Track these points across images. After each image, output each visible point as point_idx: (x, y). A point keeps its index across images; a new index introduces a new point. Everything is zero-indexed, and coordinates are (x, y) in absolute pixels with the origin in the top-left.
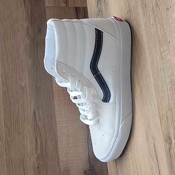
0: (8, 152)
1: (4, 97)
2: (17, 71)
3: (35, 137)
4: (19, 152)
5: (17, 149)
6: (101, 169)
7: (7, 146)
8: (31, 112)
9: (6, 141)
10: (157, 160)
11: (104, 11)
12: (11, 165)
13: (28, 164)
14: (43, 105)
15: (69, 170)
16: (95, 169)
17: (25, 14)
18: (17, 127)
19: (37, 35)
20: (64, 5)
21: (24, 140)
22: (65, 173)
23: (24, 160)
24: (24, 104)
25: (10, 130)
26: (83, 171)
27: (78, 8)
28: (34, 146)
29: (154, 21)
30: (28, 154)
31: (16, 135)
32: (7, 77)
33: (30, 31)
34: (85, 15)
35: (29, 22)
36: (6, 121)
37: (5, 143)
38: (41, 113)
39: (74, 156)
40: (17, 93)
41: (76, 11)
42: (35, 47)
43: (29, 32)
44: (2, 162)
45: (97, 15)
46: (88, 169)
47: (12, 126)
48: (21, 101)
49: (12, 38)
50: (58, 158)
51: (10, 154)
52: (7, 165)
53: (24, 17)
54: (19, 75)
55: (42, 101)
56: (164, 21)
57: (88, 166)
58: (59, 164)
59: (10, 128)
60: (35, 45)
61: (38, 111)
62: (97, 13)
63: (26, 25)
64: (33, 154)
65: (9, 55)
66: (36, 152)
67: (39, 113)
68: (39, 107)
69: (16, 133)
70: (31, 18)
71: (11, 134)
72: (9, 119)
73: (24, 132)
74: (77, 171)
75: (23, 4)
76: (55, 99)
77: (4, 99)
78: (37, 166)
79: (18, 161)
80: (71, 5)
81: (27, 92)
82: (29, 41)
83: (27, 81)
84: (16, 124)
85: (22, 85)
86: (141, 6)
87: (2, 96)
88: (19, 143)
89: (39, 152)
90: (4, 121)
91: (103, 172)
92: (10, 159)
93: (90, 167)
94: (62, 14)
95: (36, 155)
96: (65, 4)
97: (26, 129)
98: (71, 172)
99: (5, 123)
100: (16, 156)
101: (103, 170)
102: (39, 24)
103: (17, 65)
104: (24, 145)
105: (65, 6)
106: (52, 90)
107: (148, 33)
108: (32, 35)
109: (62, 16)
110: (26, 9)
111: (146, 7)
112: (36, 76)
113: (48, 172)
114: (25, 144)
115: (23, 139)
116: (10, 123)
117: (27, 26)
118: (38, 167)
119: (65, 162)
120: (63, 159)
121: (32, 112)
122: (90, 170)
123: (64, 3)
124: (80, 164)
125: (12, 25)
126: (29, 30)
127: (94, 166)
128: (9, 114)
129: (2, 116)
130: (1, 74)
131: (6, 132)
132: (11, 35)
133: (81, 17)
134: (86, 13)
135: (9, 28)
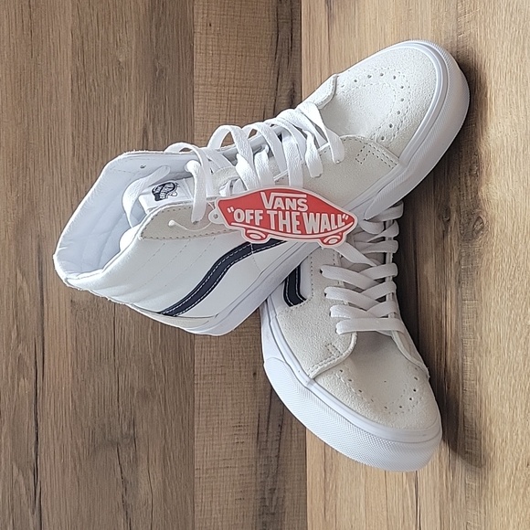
1: (75, 84)
2: (109, 23)
8: (137, 129)
14: (168, 116)
24: (122, 108)
25: (86, 165)
32: (85, 36)
36: (76, 142)
37: (72, 195)
38: (160, 133)
40: (107, 78)
47: (91, 156)
48: (115, 100)
54: (114, 33)
55: (165, 106)
59: (85, 160)
61: (153, 127)
67: (155, 133)
68: (156, 119)
71: (87, 174)
72: (84, 139)
76: (195, 104)
77: (74, 90)
81: (129, 79)
83: (133, 52)
84: (100, 152)
85: (121, 60)
87: (70, 82)
103: (111, 6)
106: (192, 82)
112: (154, 41)
116: (84, 148)
121: (139, 128)
128: (85, 127)
129: (69, 130)
130: (70, 27)
131: (74, 169)
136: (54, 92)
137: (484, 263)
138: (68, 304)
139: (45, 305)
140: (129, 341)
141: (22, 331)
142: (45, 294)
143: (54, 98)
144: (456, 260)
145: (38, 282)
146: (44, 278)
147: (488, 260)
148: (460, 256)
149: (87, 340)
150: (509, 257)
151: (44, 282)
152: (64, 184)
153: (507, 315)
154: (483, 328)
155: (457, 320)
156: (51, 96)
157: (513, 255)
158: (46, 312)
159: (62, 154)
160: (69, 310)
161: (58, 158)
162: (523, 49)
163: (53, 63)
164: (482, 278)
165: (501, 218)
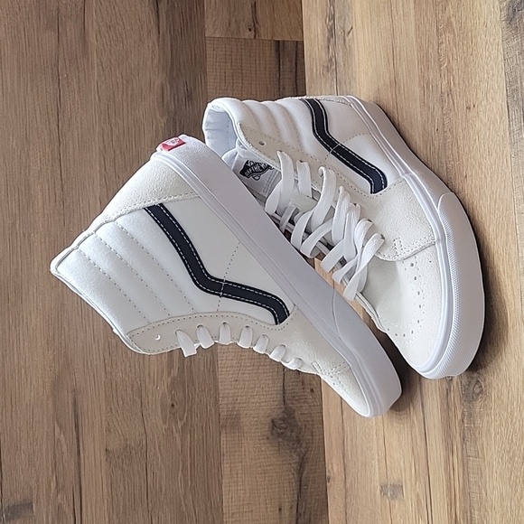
0: (108, 369)
4: (133, 371)
5: (128, 364)
6: (309, 419)
7: (107, 357)
9: (105, 344)
11: (342, 64)
12: (115, 396)
13: (150, 397)
15: (238, 417)
16: (294, 418)
17: (157, 56)
19: (183, 107)
20: (248, 35)
22: (229, 421)
23: (144, 388)
26: (269, 420)
27: (281, 44)
29: (441, 124)
30: (152, 375)
33: (168, 97)
34: (296, 59)
35: (165, 75)
37: (104, 349)
39: (252, 386)
41: (278, 50)
43: (165, 99)
44: (97, 388)
45: (326, 69)
46: (281, 416)
49: (125, 110)
50: (216, 389)
51: (114, 374)
52: (106, 397)
53: (156, 62)
56: (460, 130)
57: (281, 411)
58: (217, 401)
62: (326, 65)
63: (158, 83)
64: (162, 377)
65: (118, 152)
66: (169, 373)
70: (172, 65)
74: (256, 419)
75: (154, 30)
78: (169, 402)
79: (129, 390)
80: (265, 34)
82: (164, 121)
86: (420, 84)
89: (175, 372)
91: (312, 425)
92: (114, 384)
93: (283, 412)
94: (244, 58)
95: (169, 380)
96: (253, 31)
98: (242, 420)
100: (127, 378)
101: (313, 421)
102: (188, 81)
105: (252, 37)
107: (428, 145)
108: (172, 107)
109: (244, 61)
110: (161, 43)
111: (428, 87)
113: (191, 418)
117: (162, 84)
118: (173, 405)
119: (231, 399)
120: (227, 391)
122: (283, 419)
123: (250, 30)
124: (263, 404)
125: (127, 82)
126: (165, 94)
127: (294, 411)
130: (98, 195)
132: (125, 105)
133: (287, 65)
134: (300, 55)
135: (121, 89)
137: (485, 424)
138: (103, 453)
139: (82, 455)
140: (161, 485)
141: (61, 481)
142: (81, 444)
144: (460, 417)
145: (74, 434)
146: (80, 430)
147: (488, 422)
148: (463, 414)
149: (122, 487)
150: (507, 422)
151: (80, 433)
152: (96, 340)
153: (508, 476)
154: (488, 485)
155: (464, 474)
157: (509, 420)
158: (82, 462)
160: (104, 459)
162: (507, 234)
164: (484, 439)
165: (498, 385)
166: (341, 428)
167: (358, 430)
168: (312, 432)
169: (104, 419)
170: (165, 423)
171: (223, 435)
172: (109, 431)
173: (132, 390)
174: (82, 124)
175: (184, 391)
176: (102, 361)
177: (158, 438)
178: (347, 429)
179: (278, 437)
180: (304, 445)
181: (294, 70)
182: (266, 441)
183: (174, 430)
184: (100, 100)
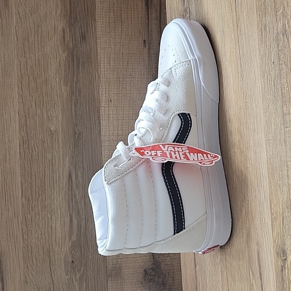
0: (25, 237)
1: (22, 148)
2: (43, 105)
3: (70, 215)
4: (44, 237)
5: (40, 233)
6: (171, 268)
7: (24, 228)
8: (64, 174)
9: (22, 219)
10: (261, 279)
11: (194, 13)
12: (30, 256)
13: (56, 256)
14: (85, 163)
15: (120, 268)
16: (160, 268)
17: (60, 8)
18: (40, 198)
19: (79, 45)
21: (51, 219)
22: (114, 272)
23: (51, 250)
24: (54, 161)
25: (31, 201)
26: (142, 270)
28: (67, 229)
29: (277, 58)
30: (57, 240)
31: (40, 210)
32: (27, 115)
33: (68, 38)
34: (160, 11)
35: (65, 22)
36: (24, 187)
37: (22, 223)
38: (80, 176)
40: (43, 142)
41: (147, 4)
42: (75, 66)
43: (66, 39)
44: (17, 252)
45: (182, 16)
46: (151, 267)
47: (34, 195)
48: (49, 156)
49: (36, 48)
51: (29, 240)
52: (24, 257)
53: (59, 12)
54: (47, 111)
55: (83, 157)
57: (151, 263)
58: (104, 258)
59: (31, 199)
60: (75, 62)
61: (75, 172)
63: (60, 27)
64: (65, 241)
65: (31, 78)
66: (70, 238)
67: (77, 176)
68: (77, 167)
69: (40, 207)
70: (71, 14)
71: (32, 207)
72: (29, 184)
73: (53, 205)
74: (133, 270)
76: (103, 154)
77: (21, 152)
78: (70, 260)
79: (41, 252)
81: (58, 141)
82: (65, 55)
83: (60, 124)
84: (40, 192)
85: (52, 129)
86: (258, 27)
87: (18, 147)
88: (44, 222)
89: (74, 238)
90: (20, 187)
91: (174, 272)
92: (30, 248)
93: (153, 264)
94: (122, 9)
95: (70, 243)
97: (55, 201)
98: (123, 271)
99: (22, 190)
100: (39, 243)
101: (174, 269)
102: (82, 26)
103: (44, 95)
104: (52, 227)
106: (100, 139)
107: (266, 74)
108: (71, 45)
109: (123, 12)
111: (265, 29)
112: (74, 114)
113: (87, 270)
114: (54, 225)
115: (50, 217)
116: (29, 190)
117: (63, 28)
118: (73, 262)
121: (66, 174)
122: (153, 269)
124: (138, 259)
125: (38, 26)
126: (66, 36)
127: (160, 263)
128: (30, 176)
129: (19, 179)
130: (17, 110)
131: (23, 205)
132: (36, 43)
133: (154, 15)
134: (163, 7)
135: (33, 32)
136: (8, 155)
143: (8, 158)
146: (5, 282)
151: (5, 285)
152: (16, 216)
156: (6, 158)
159: (15, 195)
161: (12, 198)
163: (6, 135)
166: (194, 277)
167: (208, 282)
168: (173, 278)
169: (22, 273)
170: (67, 274)
171: (110, 282)
172: (26, 282)
173: (43, 252)
174: (4, 58)
175: (81, 252)
176: (21, 231)
177: (62, 286)
178: (199, 279)
179: (150, 282)
180: (168, 287)
181: (158, 18)
182: (141, 285)
183: (74, 280)
184: (17, 40)
